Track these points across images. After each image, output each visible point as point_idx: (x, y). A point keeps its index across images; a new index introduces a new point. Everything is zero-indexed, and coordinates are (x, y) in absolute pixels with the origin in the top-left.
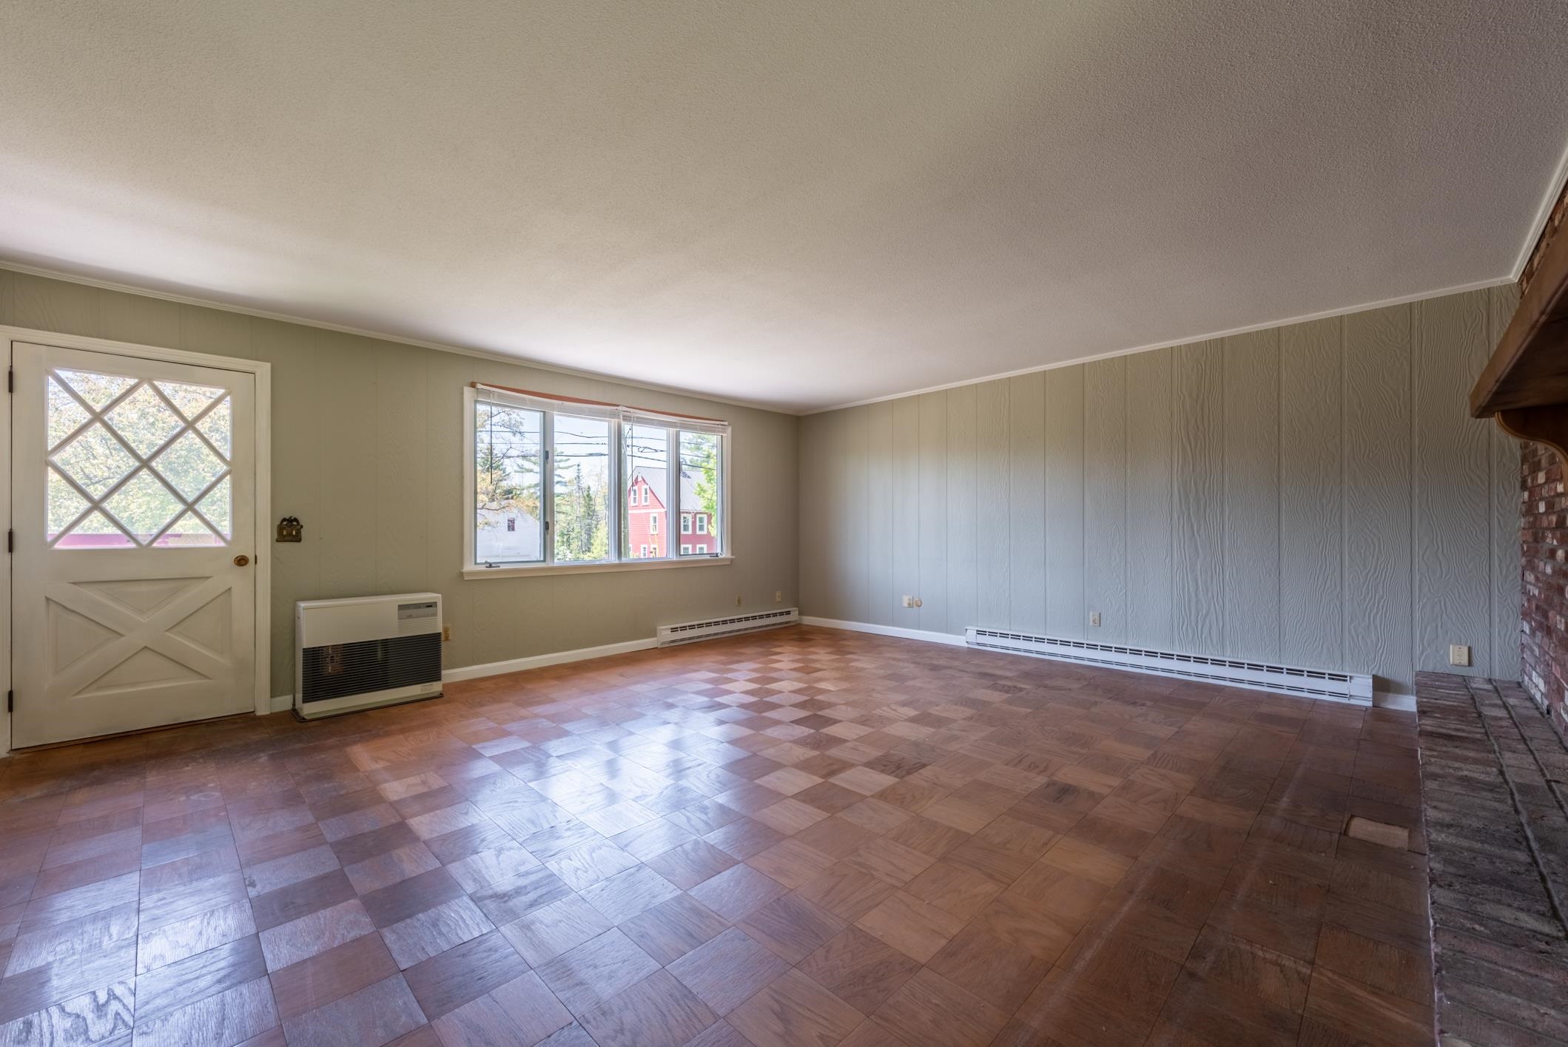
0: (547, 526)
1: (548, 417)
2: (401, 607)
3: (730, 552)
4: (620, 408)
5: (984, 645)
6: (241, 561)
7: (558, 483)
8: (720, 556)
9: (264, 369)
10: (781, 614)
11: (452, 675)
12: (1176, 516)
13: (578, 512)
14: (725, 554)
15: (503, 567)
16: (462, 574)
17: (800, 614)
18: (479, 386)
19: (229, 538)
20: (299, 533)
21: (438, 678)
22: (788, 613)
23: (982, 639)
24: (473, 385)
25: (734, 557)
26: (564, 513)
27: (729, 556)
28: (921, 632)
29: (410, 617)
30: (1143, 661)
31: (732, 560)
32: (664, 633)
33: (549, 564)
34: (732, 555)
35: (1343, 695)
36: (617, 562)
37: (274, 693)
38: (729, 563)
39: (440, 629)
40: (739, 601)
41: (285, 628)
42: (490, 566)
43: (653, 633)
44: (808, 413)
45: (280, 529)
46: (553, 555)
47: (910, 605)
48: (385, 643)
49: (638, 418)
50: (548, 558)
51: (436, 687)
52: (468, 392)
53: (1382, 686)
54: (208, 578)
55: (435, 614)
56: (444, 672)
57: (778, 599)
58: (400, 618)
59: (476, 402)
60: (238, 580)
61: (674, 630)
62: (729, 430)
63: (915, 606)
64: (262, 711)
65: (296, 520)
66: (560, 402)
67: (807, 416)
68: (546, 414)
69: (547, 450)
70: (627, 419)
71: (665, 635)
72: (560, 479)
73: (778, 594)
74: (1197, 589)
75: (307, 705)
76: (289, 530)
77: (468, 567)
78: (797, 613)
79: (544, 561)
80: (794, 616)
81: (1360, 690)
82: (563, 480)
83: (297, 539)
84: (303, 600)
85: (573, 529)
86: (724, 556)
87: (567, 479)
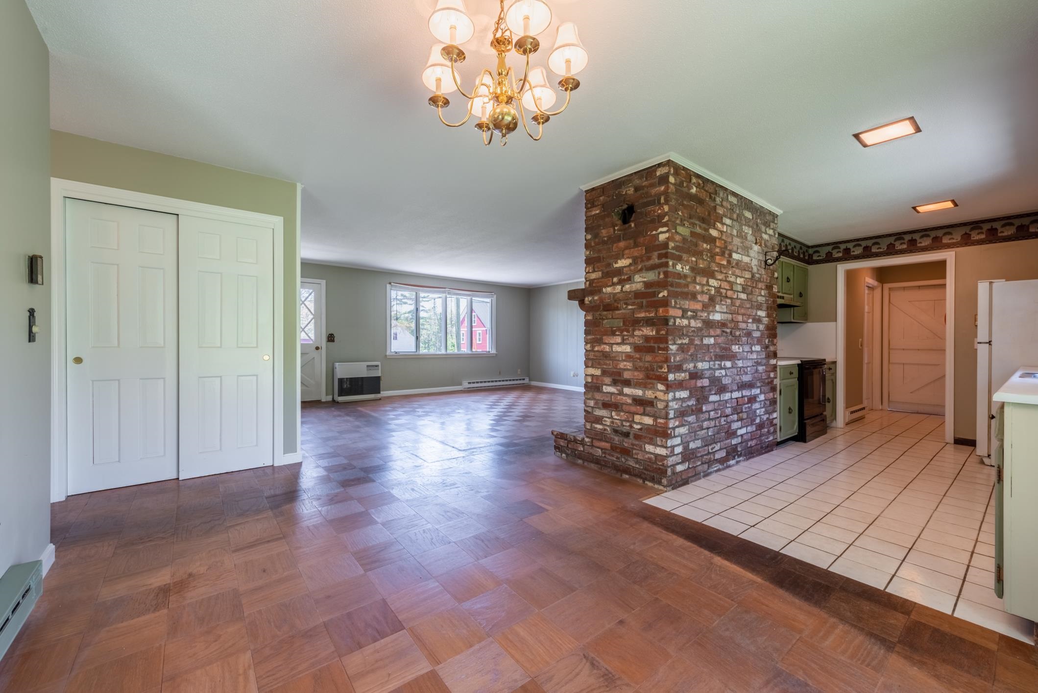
0: (417, 338)
1: (418, 294)
2: (368, 366)
3: (495, 350)
4: (446, 289)
6: (317, 348)
7: (422, 310)
9: (324, 282)
10: (520, 379)
11: (384, 394)
13: (434, 329)
14: (494, 351)
15: (401, 353)
16: (386, 356)
17: (529, 380)
18: (392, 284)
19: (314, 340)
20: (334, 339)
21: (379, 393)
22: (524, 379)
24: (390, 283)
25: (497, 352)
26: (426, 329)
27: (495, 352)
29: (370, 370)
31: (496, 354)
32: (465, 384)
33: (418, 353)
36: (445, 353)
37: (327, 394)
38: (495, 355)
39: (380, 375)
40: (500, 373)
41: (331, 372)
42: (396, 353)
43: (461, 384)
44: (534, 287)
45: (328, 337)
46: (420, 350)
47: (574, 376)
48: (362, 378)
49: (454, 293)
50: (418, 350)
51: (378, 396)
52: (388, 286)
54: (307, 354)
55: (378, 369)
56: (381, 392)
57: (519, 373)
58: (367, 370)
59: (391, 289)
60: (315, 354)
61: (469, 383)
62: (495, 296)
63: (576, 376)
64: (323, 400)
65: (333, 334)
66: (422, 288)
67: (533, 289)
68: (417, 292)
70: (449, 293)
71: (466, 385)
72: (423, 308)
73: (519, 370)
75: (339, 397)
76: (331, 338)
77: (388, 353)
78: (528, 380)
79: (416, 352)
80: (527, 381)
82: (425, 309)
83: (333, 341)
84: (337, 362)
85: (431, 339)
86: (492, 352)
87: (427, 309)
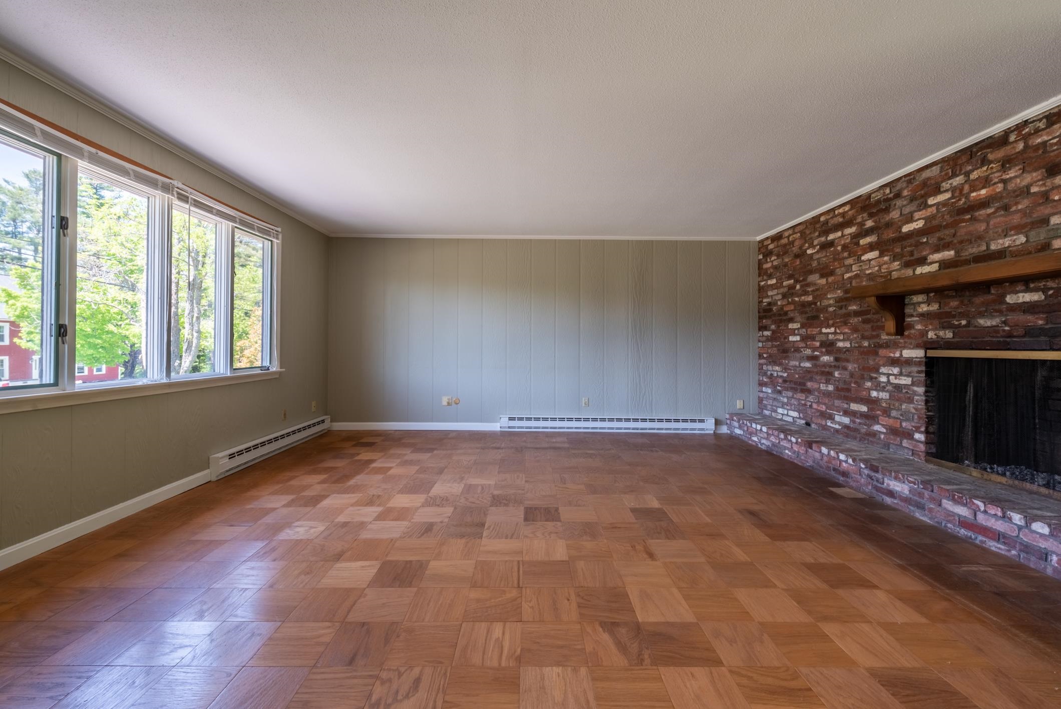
1: (65, 164)
5: (514, 427)
8: (271, 370)
10: (319, 423)
12: (630, 340)
14: (275, 364)
22: (323, 421)
23: (512, 423)
25: (284, 370)
27: (278, 366)
28: (483, 424)
30: (615, 424)
31: (280, 373)
32: (220, 461)
33: (66, 389)
34: (281, 368)
35: (703, 429)
36: (165, 381)
38: (277, 376)
40: (285, 415)
43: (206, 465)
44: (342, 235)
46: (72, 377)
47: (449, 404)
49: (195, 200)
53: (718, 423)
57: (313, 409)
61: (232, 456)
63: (453, 403)
67: (338, 238)
68: (63, 158)
69: (62, 215)
70: (180, 197)
71: (222, 463)
73: (314, 404)
74: (640, 380)
78: (331, 420)
79: (57, 384)
80: (327, 423)
81: (709, 426)
86: (272, 367)
